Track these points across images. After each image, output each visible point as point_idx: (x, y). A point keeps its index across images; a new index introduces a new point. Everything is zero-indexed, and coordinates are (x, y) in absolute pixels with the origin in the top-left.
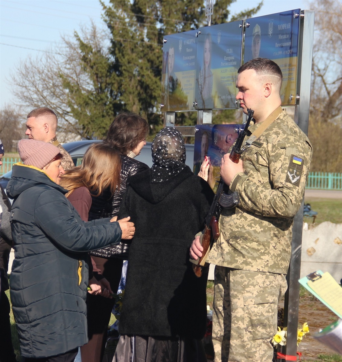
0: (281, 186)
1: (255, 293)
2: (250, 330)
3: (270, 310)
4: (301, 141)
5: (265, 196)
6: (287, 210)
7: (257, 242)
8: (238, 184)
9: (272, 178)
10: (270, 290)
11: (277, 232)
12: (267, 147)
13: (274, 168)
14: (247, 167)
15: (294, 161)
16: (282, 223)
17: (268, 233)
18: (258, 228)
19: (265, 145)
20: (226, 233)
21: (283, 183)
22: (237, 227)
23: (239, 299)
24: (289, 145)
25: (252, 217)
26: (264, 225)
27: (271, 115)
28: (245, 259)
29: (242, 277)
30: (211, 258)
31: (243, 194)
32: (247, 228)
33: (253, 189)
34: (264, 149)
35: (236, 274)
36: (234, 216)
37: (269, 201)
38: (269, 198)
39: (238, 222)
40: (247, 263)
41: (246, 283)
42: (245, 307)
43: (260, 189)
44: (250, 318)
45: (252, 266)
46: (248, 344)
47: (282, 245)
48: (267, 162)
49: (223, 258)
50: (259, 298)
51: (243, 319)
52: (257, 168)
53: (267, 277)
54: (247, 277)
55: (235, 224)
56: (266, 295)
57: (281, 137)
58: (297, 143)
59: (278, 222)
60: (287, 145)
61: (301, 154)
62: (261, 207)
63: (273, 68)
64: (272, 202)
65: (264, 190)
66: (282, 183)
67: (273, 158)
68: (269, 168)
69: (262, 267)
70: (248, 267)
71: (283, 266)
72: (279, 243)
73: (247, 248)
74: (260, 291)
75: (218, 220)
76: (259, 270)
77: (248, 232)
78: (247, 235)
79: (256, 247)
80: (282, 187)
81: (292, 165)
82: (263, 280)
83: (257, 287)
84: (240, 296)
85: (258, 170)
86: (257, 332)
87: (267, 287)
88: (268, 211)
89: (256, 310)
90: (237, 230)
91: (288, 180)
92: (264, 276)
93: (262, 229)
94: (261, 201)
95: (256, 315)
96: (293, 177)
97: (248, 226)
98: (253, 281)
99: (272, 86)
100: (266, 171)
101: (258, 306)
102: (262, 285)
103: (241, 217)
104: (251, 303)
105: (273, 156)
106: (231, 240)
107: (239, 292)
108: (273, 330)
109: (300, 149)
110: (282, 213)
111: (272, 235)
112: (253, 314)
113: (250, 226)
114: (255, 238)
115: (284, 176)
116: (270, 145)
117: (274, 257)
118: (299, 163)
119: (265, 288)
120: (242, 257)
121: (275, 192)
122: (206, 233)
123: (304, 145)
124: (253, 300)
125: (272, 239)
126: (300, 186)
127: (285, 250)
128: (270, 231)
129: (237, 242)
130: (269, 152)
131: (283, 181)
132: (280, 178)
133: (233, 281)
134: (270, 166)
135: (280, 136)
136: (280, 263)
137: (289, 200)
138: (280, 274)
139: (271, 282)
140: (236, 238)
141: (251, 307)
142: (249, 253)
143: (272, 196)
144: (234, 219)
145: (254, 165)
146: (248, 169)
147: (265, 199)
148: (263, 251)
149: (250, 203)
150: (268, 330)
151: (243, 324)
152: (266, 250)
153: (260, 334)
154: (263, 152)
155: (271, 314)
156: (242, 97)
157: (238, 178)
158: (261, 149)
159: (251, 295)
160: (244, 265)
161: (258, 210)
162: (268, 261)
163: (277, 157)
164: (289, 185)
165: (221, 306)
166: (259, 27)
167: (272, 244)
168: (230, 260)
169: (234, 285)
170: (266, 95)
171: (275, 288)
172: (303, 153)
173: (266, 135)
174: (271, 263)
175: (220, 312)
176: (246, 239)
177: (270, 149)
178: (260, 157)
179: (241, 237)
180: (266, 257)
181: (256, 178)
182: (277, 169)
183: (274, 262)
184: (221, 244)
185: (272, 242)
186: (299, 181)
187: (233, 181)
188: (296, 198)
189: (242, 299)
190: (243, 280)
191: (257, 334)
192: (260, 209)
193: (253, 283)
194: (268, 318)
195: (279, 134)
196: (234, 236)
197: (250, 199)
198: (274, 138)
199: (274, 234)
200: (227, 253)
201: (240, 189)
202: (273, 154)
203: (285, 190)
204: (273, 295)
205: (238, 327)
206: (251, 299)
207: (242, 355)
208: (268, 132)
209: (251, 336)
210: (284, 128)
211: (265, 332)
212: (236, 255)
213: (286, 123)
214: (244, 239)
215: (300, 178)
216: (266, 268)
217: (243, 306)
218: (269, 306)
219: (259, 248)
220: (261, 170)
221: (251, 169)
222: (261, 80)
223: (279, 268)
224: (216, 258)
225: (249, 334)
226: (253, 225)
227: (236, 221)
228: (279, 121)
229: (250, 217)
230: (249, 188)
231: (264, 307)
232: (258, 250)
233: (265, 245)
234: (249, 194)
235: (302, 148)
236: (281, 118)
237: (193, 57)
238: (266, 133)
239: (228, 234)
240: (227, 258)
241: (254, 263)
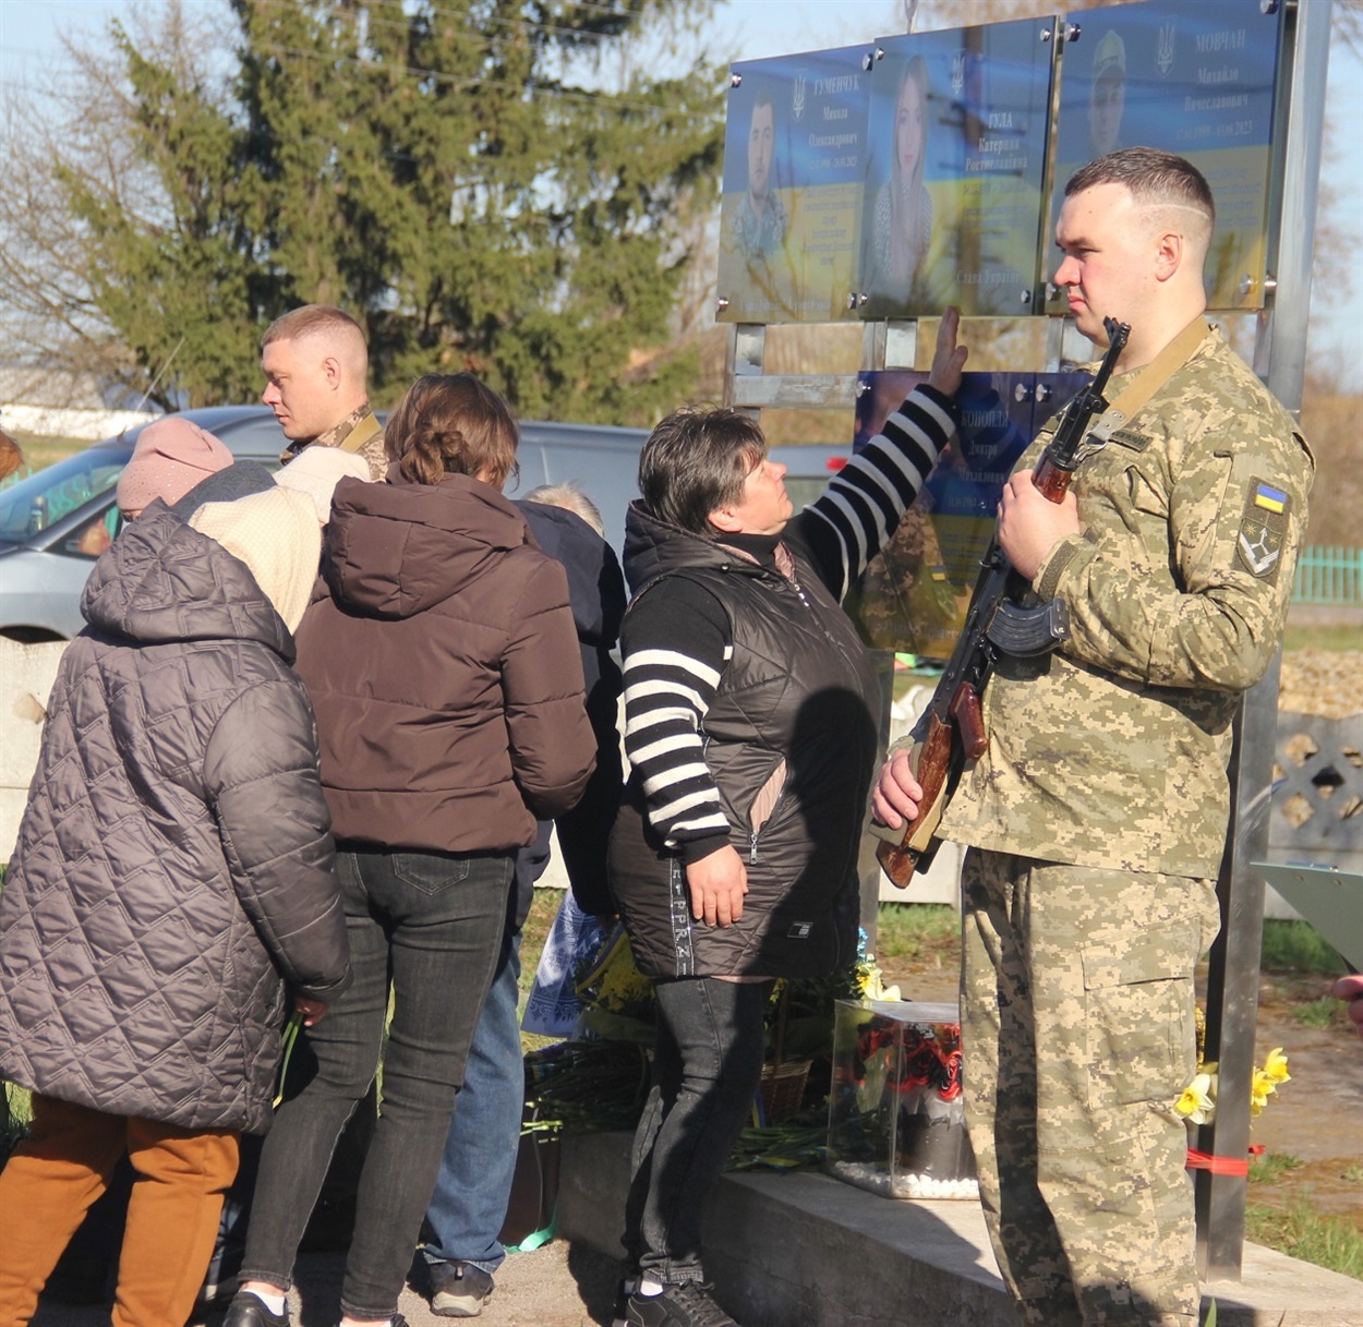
0: (1217, 581)
1: (1123, 947)
2: (1108, 1071)
3: (1174, 1004)
4: (1282, 433)
5: (1162, 614)
6: (1236, 663)
7: (1121, 772)
8: (1066, 574)
9: (1183, 555)
10: (1168, 937)
11: (1188, 739)
12: (1167, 450)
13: (1190, 521)
14: (1094, 516)
15: (1262, 501)
16: (1207, 709)
17: (1159, 742)
18: (1126, 725)
19: (1158, 443)
20: (1014, 739)
21: (1225, 574)
22: (1055, 721)
23: (1067, 969)
24: (1244, 444)
25: (1108, 687)
26: (1147, 713)
27: (1174, 342)
28: (1080, 830)
29: (1075, 895)
30: (957, 825)
31: (1084, 607)
32: (1090, 724)
33: (1119, 589)
34: (1154, 458)
35: (1055, 883)
36: (1043, 681)
37: (1177, 630)
38: (1174, 623)
39: (1058, 702)
40: (1088, 844)
41: (1090, 914)
42: (1089, 996)
43: (1142, 590)
44: (1106, 1031)
45: (1106, 854)
46: (1105, 1119)
47: (1203, 782)
48: (1165, 500)
49: (1000, 822)
50: (1135, 963)
51: (1084, 1034)
52: (1130, 519)
53: (1160, 893)
54: (1094, 893)
55: (1047, 710)
56: (1160, 952)
57: (1214, 416)
58: (1270, 439)
59: (1194, 706)
60: (1237, 446)
61: (1282, 475)
62: (1144, 653)
63: (1189, 185)
64: (1184, 635)
65: (1158, 595)
66: (1218, 573)
67: (1188, 489)
68: (1169, 521)
69: (1139, 856)
71: (1208, 854)
72: (1196, 775)
73: (1088, 791)
74: (1138, 940)
75: (979, 695)
76: (1129, 865)
77: (1094, 740)
78: (1087, 748)
79: (1120, 789)
80: (1221, 587)
81: (1253, 513)
82: (1147, 904)
83: (1128, 926)
84: (1069, 958)
85: (1131, 528)
86: (1129, 1078)
87: (1161, 926)
88: (1168, 668)
89: (1126, 1004)
90: (1053, 729)
91: (1240, 562)
92: (1151, 889)
93: (1141, 729)
94: (1147, 633)
95: (1125, 1022)
96: (1259, 554)
97: (1094, 716)
98: (1112, 907)
99: (1183, 242)
100: (1160, 530)
101: (1132, 992)
102: (1143, 919)
103: (1068, 685)
104: (1108, 984)
105: (1185, 481)
106: (1031, 763)
107: (1066, 944)
108: (1183, 1070)
109: (1279, 459)
110: (1218, 674)
111: (1173, 749)
112: (1115, 1019)
113: (1099, 716)
114: (1117, 759)
115: (1226, 548)
116: (1176, 445)
117: (1177, 823)
118: (1278, 507)
119: (1153, 928)
120: (1069, 823)
121: (1195, 603)
122: (934, 739)
123: (1291, 447)
124: (1117, 972)
125: (1172, 761)
126: (1279, 585)
127: (1213, 799)
128: (1168, 734)
129: (1053, 771)
130: (1174, 466)
131: (1224, 565)
132: (1213, 555)
133: (1041, 908)
134: (1175, 516)
135: (1209, 413)
136: (1198, 841)
137: (1243, 630)
138: (1198, 880)
139: (1173, 909)
140: (1049, 756)
141: (1110, 995)
142: (1094, 808)
143: (1184, 614)
144: (1044, 692)
145: (1118, 510)
146: (1099, 525)
147: (1162, 626)
148: (1141, 802)
149: (1105, 636)
150: (1169, 1068)
151: (1085, 1053)
152: (1153, 797)
153: (1139, 1085)
154: (1150, 467)
155: (1175, 1016)
156: (1076, 278)
157: (1066, 552)
158: (1145, 455)
159: (1107, 953)
160: (1078, 849)
161: (1133, 662)
162: (1158, 835)
163: (1203, 484)
164: (1245, 579)
165: (991, 993)
166: (1120, 40)
167: (1172, 777)
168: (1027, 830)
169: (1048, 922)
170: (1162, 275)
171: (1186, 928)
172: (1288, 474)
173: (1160, 410)
174: (1169, 843)
175: (988, 1015)
176: (1084, 761)
177: (1176, 457)
178: (1142, 482)
179: (1069, 754)
180: (1152, 824)
181: (1125, 555)
182: (1201, 526)
183: (1180, 840)
184: (992, 776)
185: (1171, 771)
186: (1276, 565)
187: (1046, 563)
188: (1266, 623)
189: (1077, 969)
190: (1078, 905)
191: (1131, 1086)
192: (1139, 660)
193: (1114, 912)
194: (1167, 1033)
195: (1208, 406)
196: (1043, 749)
197: (1106, 624)
198: (1190, 421)
199: (1180, 744)
200: (1018, 808)
201: (1074, 591)
202: (1188, 474)
203: (1231, 598)
204: (1180, 951)
206: (1109, 968)
207: (1086, 1155)
208: (1165, 401)
209: (1111, 1090)
210: (1224, 387)
211: (1157, 1077)
212: (1050, 816)
213: (1225, 373)
214: (1076, 761)
215: (1280, 557)
216: (1153, 860)
217: (1081, 993)
218: (1170, 988)
219: (1130, 792)
220: (1141, 527)
221: (1110, 523)
222: (1146, 220)
223: (1195, 859)
224: (974, 825)
225: (1103, 1084)
226: (1109, 713)
227: (1050, 699)
228: (1202, 365)
229: (1101, 687)
230: (1106, 586)
231: (1153, 993)
232: (1126, 800)
233: (1150, 781)
234: (1105, 606)
235: (1283, 454)
236: (1209, 353)
237: (849, 139)
238: (1160, 404)
239: (1020, 745)
240: (1019, 823)
241: (1111, 842)
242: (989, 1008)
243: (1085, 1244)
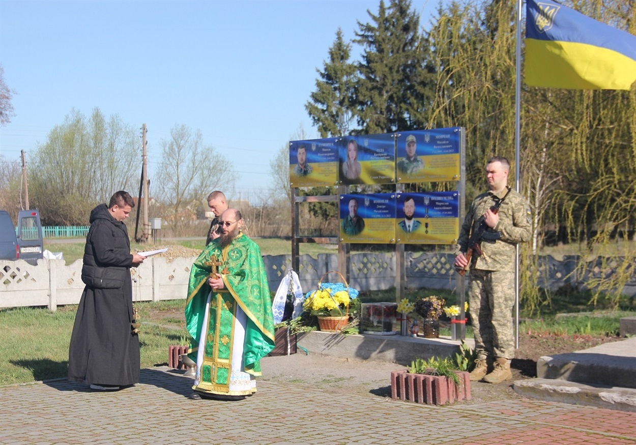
5: (517, 231)
7: (507, 256)
8: (500, 226)
9: (516, 221)
13: (517, 216)
15: (528, 212)
17: (512, 251)
19: (510, 203)
20: (488, 252)
22: (496, 248)
24: (524, 204)
26: (510, 246)
28: (501, 266)
30: (479, 266)
31: (504, 231)
32: (502, 249)
39: (496, 245)
40: (503, 268)
41: (503, 278)
44: (505, 297)
45: (505, 269)
48: (513, 213)
49: (487, 265)
50: (509, 286)
51: (502, 297)
55: (494, 247)
57: (518, 199)
62: (514, 238)
70: (503, 270)
73: (502, 259)
75: (480, 244)
76: (508, 271)
77: (503, 251)
78: (501, 252)
79: (506, 259)
83: (507, 280)
84: (499, 285)
85: (507, 217)
86: (508, 304)
88: (517, 240)
90: (496, 250)
92: (510, 274)
93: (508, 249)
94: (515, 234)
100: (511, 217)
104: (505, 289)
105: (516, 210)
106: (492, 256)
107: (499, 283)
113: (503, 247)
114: (506, 254)
115: (525, 220)
116: (513, 204)
120: (499, 264)
122: (470, 252)
129: (496, 257)
133: (494, 278)
134: (514, 215)
140: (495, 254)
141: (506, 291)
142: (503, 262)
145: (505, 215)
154: (510, 207)
156: (491, 176)
157: (499, 223)
158: (508, 206)
160: (501, 269)
163: (519, 210)
165: (478, 292)
166: (414, 137)
168: (492, 266)
170: (505, 176)
173: (508, 198)
176: (501, 255)
177: (514, 206)
178: (509, 210)
179: (498, 253)
180: (511, 264)
182: (520, 217)
184: (484, 258)
187: (496, 225)
197: (508, 233)
198: (515, 200)
200: (490, 263)
201: (502, 229)
202: (516, 208)
205: (499, 302)
207: (501, 317)
212: (496, 264)
214: (499, 255)
220: (509, 217)
224: (482, 266)
229: (503, 243)
240: (490, 265)
241: (506, 267)
242: (477, 294)
243: (500, 331)
